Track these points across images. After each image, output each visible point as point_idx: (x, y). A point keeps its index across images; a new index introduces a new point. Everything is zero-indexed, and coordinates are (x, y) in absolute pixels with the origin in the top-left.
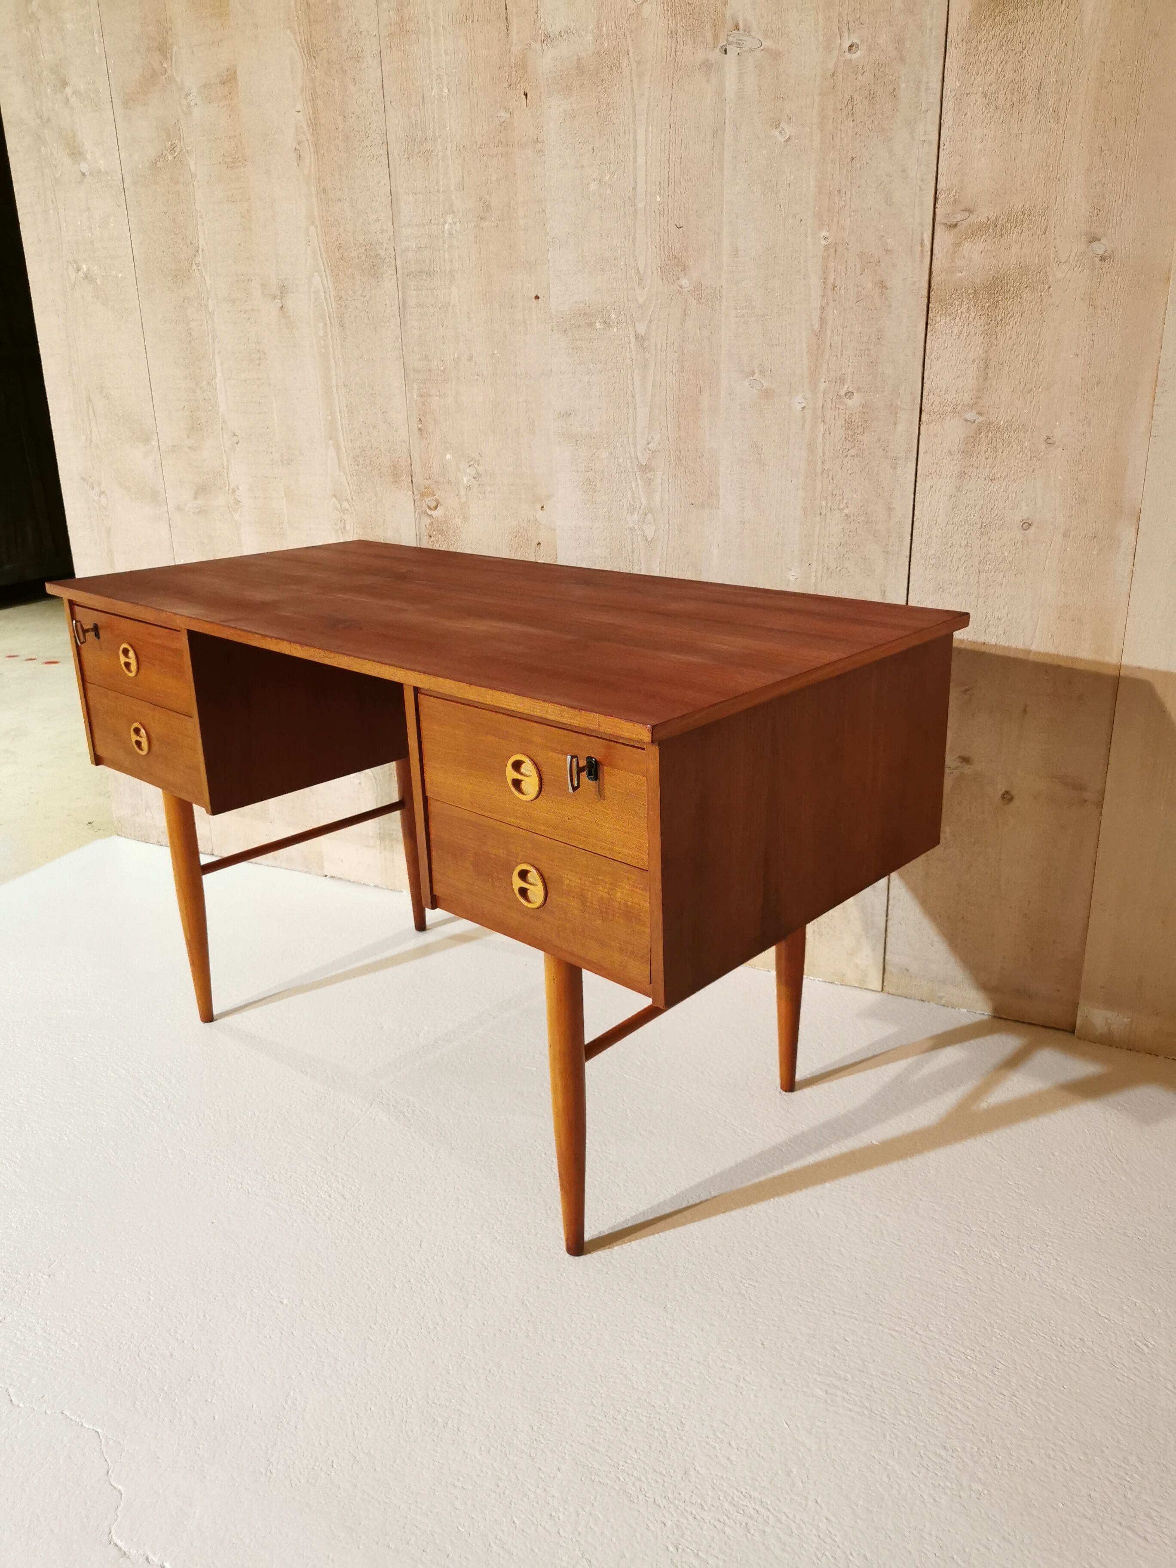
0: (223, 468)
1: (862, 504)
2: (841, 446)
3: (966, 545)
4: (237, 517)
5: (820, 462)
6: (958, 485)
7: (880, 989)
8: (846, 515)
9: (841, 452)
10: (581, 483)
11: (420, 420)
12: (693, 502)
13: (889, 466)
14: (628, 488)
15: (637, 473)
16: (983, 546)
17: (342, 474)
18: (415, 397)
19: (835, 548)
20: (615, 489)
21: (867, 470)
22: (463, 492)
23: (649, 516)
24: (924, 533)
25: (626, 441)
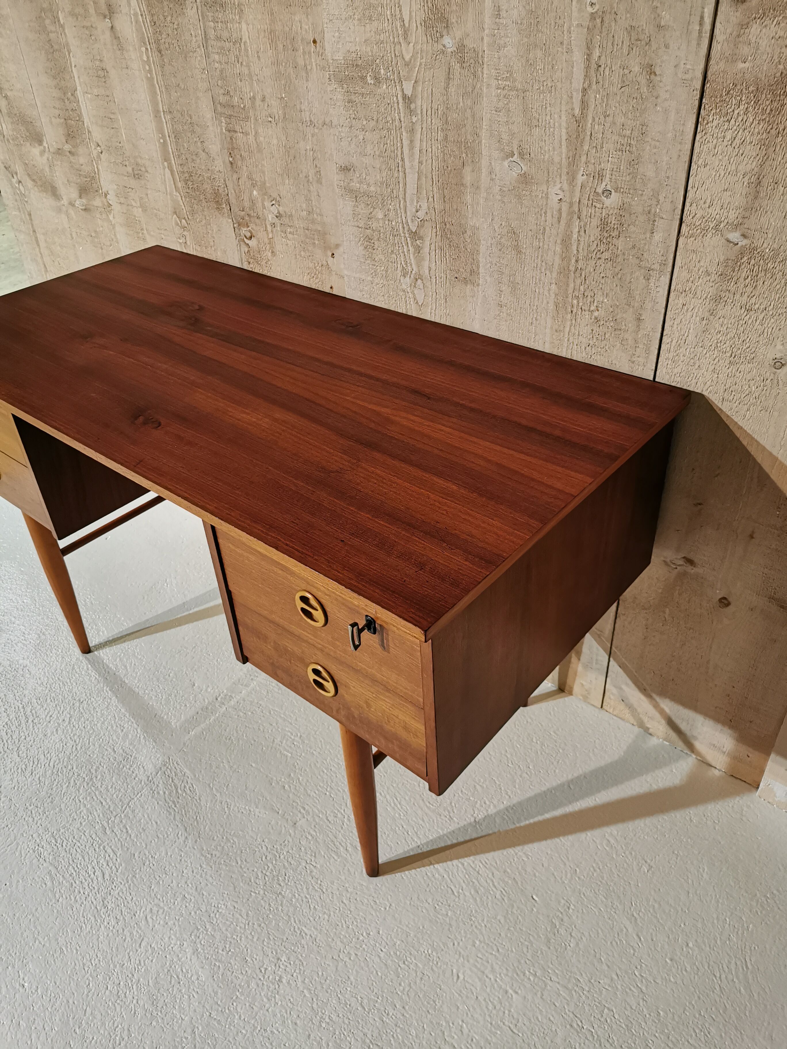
0: (95, 173)
1: (611, 309)
2: (595, 247)
3: (714, 370)
4: (111, 217)
5: (573, 261)
6: (712, 309)
7: (600, 706)
8: (596, 318)
9: (595, 253)
10: (362, 239)
11: (230, 153)
12: (458, 276)
13: (643, 277)
14: (401, 251)
15: (408, 239)
16: (730, 376)
17: (178, 194)
18: (224, 131)
19: (583, 348)
20: (390, 251)
21: (619, 276)
22: (269, 228)
23: (419, 281)
24: (672, 350)
25: (398, 205)
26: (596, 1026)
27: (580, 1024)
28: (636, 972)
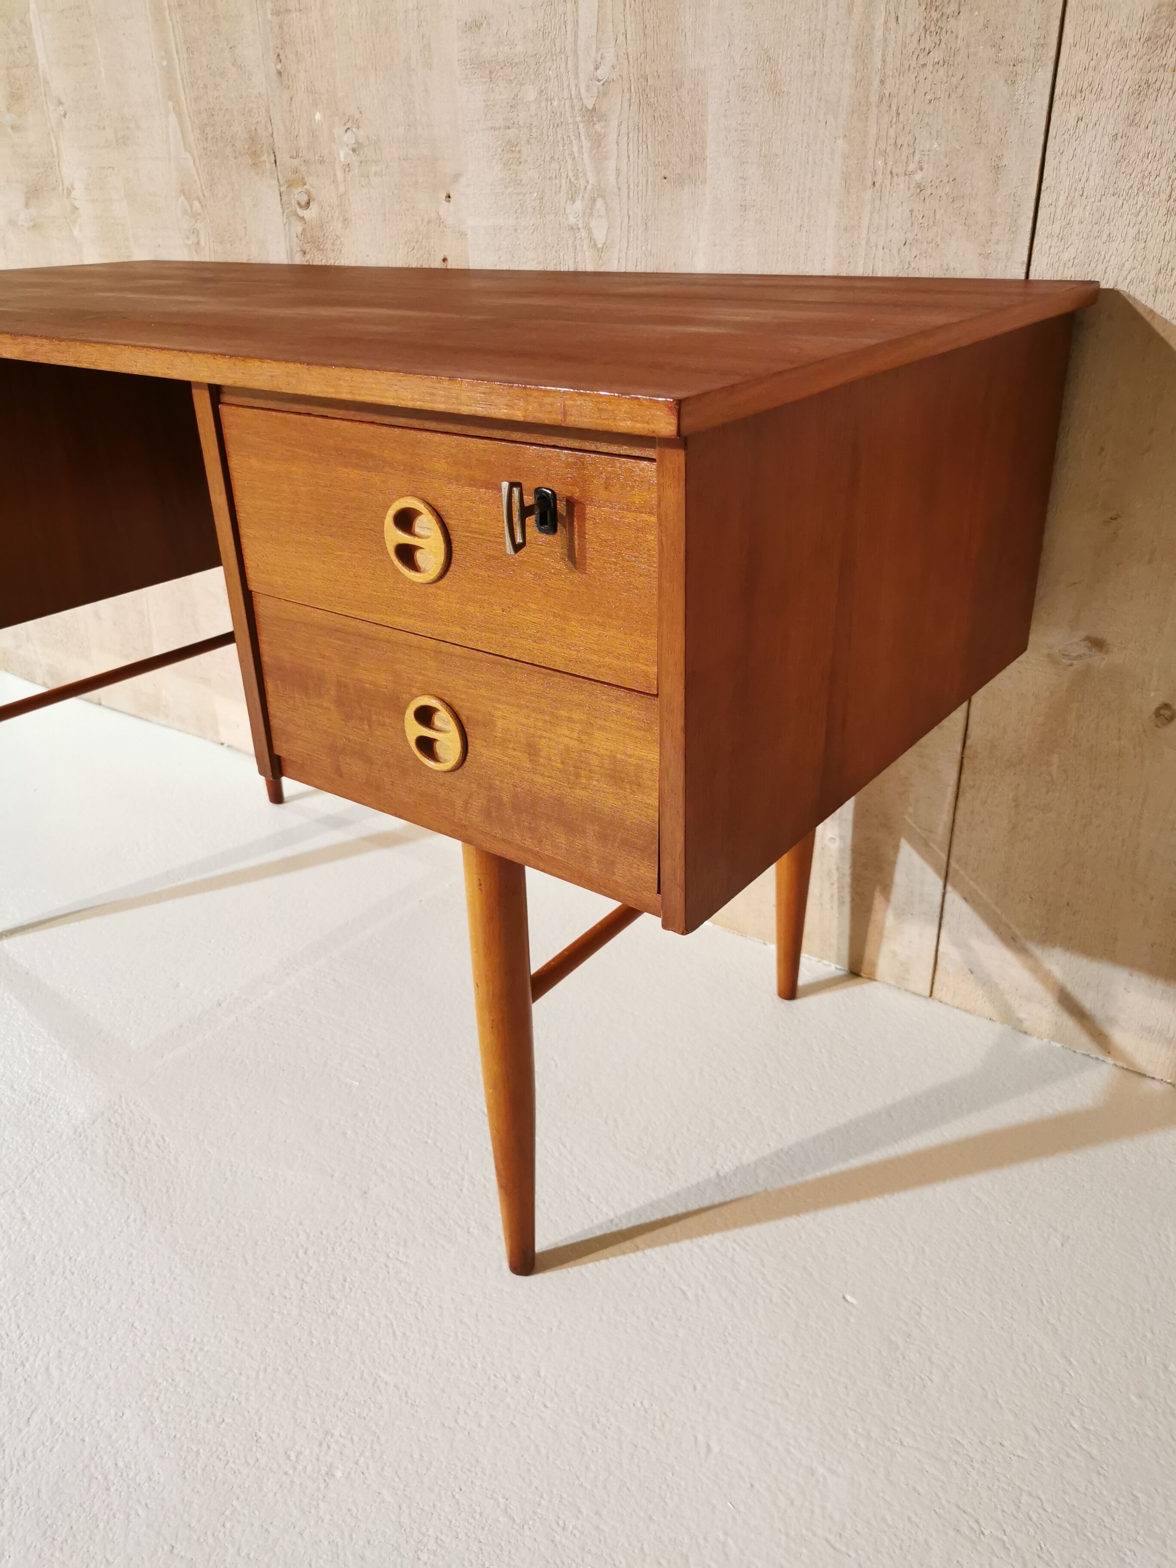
0: (53, 157)
1: (947, 161)
2: (916, 45)
3: (1136, 238)
4: (76, 232)
5: (876, 83)
6: (1132, 112)
7: (928, 994)
8: (918, 185)
9: (915, 57)
10: (499, 150)
11: (278, 55)
12: (667, 175)
13: (1003, 81)
14: (567, 153)
15: (581, 125)
16: (1167, 238)
17: (188, 155)
18: (270, 16)
19: (895, 251)
20: (548, 159)
21: (960, 90)
22: (340, 176)
23: (599, 202)
24: (1058, 215)
25: (563, 66)
26: (1008, 1529)
27: (975, 1526)
28: (1073, 1422)
